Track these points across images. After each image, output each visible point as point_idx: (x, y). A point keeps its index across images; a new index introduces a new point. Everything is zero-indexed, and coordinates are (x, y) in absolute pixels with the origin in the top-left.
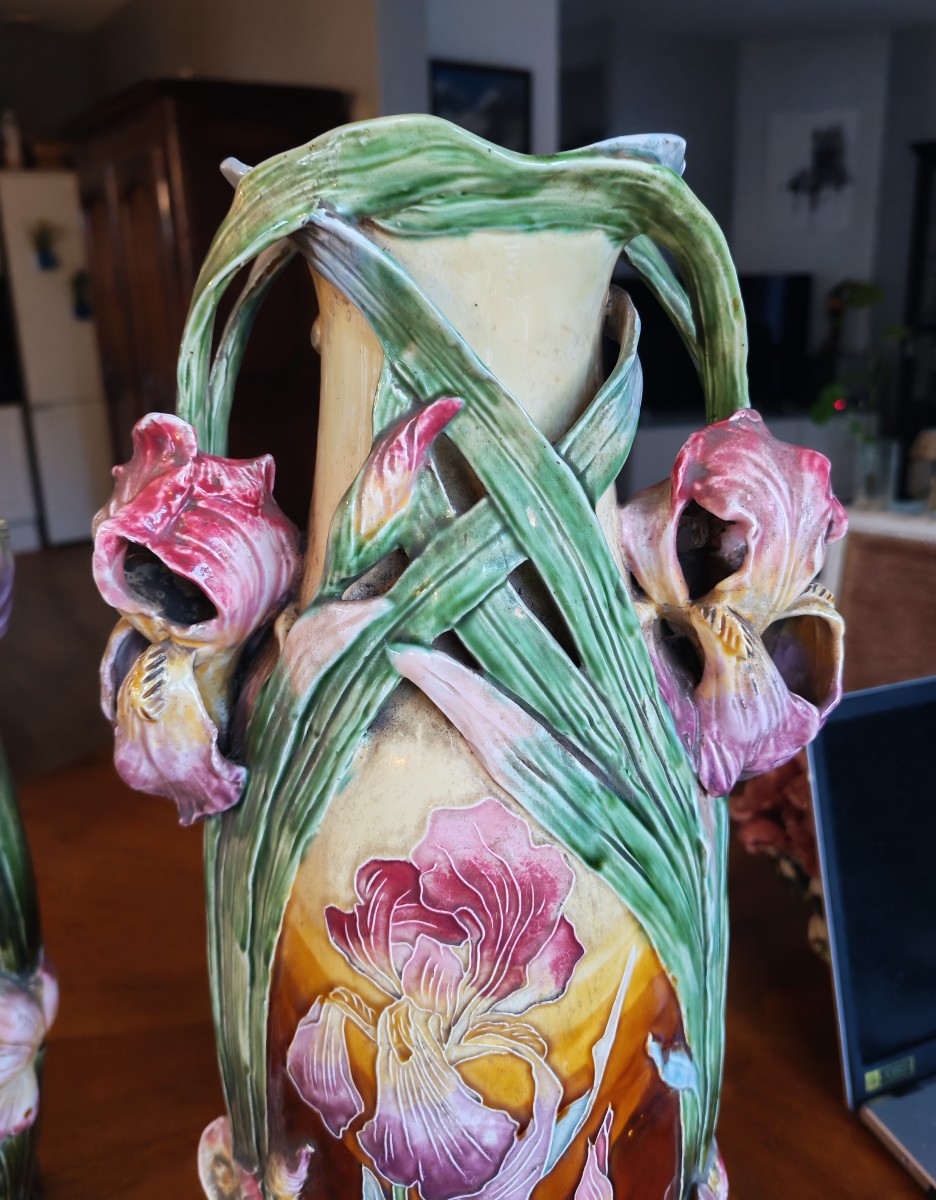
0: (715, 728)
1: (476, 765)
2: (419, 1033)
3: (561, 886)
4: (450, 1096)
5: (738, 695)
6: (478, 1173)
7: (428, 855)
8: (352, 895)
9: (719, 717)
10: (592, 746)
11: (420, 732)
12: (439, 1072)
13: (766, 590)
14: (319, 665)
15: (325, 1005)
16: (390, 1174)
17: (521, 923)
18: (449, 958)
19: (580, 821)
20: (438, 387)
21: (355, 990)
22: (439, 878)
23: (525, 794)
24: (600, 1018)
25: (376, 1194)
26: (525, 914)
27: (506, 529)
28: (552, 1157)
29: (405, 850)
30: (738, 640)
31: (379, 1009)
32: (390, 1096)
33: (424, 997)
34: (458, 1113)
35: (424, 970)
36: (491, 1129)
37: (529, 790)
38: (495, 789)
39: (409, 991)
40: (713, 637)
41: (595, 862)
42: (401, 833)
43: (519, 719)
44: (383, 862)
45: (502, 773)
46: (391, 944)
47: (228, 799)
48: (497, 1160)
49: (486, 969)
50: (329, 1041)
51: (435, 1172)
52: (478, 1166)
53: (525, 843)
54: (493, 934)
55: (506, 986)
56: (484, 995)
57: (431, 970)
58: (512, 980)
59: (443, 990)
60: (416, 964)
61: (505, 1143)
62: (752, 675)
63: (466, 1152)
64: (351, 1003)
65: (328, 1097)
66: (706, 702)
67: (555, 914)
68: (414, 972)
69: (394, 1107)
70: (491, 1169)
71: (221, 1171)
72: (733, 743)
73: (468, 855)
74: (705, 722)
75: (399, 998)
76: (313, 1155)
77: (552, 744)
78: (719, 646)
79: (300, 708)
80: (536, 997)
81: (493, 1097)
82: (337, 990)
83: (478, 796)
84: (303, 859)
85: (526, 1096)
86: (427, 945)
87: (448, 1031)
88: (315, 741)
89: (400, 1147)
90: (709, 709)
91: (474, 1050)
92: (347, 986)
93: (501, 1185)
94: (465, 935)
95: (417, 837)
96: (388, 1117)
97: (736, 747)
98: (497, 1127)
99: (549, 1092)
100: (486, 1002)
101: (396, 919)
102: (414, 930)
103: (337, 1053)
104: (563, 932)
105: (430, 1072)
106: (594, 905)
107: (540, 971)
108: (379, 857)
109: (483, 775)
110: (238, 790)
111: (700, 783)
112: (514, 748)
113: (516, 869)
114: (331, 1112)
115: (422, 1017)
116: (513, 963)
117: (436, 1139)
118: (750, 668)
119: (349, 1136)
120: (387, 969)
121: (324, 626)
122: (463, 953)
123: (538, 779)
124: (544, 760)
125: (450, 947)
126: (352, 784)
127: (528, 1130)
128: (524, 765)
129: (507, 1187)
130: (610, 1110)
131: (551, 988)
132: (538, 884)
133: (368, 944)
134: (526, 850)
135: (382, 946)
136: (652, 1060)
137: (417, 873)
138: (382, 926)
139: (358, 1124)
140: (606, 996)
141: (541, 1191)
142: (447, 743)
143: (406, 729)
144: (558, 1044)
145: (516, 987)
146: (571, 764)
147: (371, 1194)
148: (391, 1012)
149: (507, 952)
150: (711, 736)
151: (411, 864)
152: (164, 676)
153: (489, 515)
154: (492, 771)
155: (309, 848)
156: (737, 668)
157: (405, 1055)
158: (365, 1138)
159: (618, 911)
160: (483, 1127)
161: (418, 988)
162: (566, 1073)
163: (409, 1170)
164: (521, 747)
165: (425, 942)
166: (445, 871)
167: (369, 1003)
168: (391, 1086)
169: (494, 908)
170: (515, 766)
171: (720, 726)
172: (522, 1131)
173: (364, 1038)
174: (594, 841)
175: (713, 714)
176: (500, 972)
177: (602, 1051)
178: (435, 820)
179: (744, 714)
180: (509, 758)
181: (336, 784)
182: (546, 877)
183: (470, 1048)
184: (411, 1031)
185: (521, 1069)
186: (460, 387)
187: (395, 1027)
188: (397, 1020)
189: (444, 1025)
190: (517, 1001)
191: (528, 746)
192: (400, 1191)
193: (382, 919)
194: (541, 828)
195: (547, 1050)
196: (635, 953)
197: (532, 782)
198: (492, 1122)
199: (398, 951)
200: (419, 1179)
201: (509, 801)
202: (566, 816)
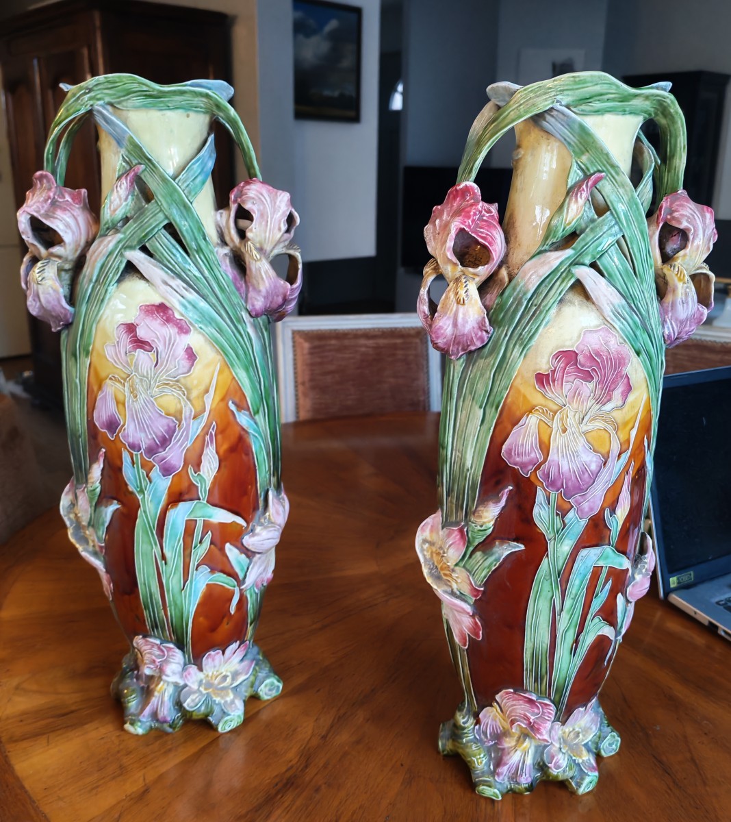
0: (670, 315)
1: (598, 314)
2: (571, 421)
3: (627, 361)
4: (580, 448)
5: (682, 299)
6: (588, 483)
7: (582, 347)
8: (548, 366)
9: (672, 309)
10: (638, 309)
11: (576, 303)
12: (577, 437)
13: (693, 257)
14: (541, 277)
15: (530, 416)
16: (550, 488)
17: (613, 374)
18: (586, 388)
19: (634, 336)
20: (595, 169)
21: (545, 406)
22: (585, 356)
23: (617, 325)
24: (634, 420)
25: (542, 499)
26: (615, 371)
27: (617, 223)
28: (614, 478)
29: (573, 346)
30: (684, 276)
31: (555, 413)
32: (555, 451)
33: (575, 405)
34: (583, 455)
35: (576, 393)
37: (619, 323)
38: (606, 323)
39: (569, 404)
40: (674, 275)
41: (638, 353)
42: (571, 340)
43: (616, 295)
44: (563, 351)
45: (609, 316)
46: (564, 384)
47: (483, 341)
48: (595, 476)
49: (599, 393)
50: (529, 432)
51: (570, 484)
52: (587, 480)
53: (616, 344)
54: (603, 379)
55: (606, 400)
56: (597, 403)
57: (579, 393)
58: (608, 398)
59: (583, 402)
60: (573, 391)
61: (598, 469)
62: (688, 290)
63: (583, 473)
64: (543, 413)
65: (525, 459)
66: (667, 304)
67: (624, 373)
68: (572, 395)
69: (556, 455)
70: (592, 481)
72: (676, 320)
73: (596, 347)
74: (666, 313)
75: (565, 406)
76: (511, 491)
77: (627, 306)
78: (676, 279)
79: (529, 296)
80: (615, 406)
81: (596, 448)
82: (537, 408)
83: (600, 325)
84: (525, 357)
85: (608, 448)
86: (578, 383)
87: (583, 419)
88: (535, 308)
89: (556, 474)
90: (668, 307)
91: (591, 427)
92: (541, 405)
93: (594, 489)
94: (593, 378)
95: (578, 341)
96: (553, 461)
97: (678, 322)
98: (596, 462)
99: (615, 448)
100: (598, 407)
101: (567, 373)
102: (574, 377)
103: (532, 436)
104: (626, 379)
105: (574, 438)
106: (636, 371)
107: (617, 394)
108: (561, 350)
109: (602, 318)
110: (488, 337)
111: (664, 337)
112: (614, 307)
113: (612, 353)
114: (523, 465)
115: (573, 413)
116: (609, 391)
117: (573, 468)
118: (687, 287)
119: (533, 474)
120: (561, 395)
121: (544, 261)
122: (592, 386)
123: (622, 319)
124: (624, 312)
125: (587, 383)
126: (550, 323)
127: (607, 464)
128: (617, 314)
129: (596, 490)
130: (633, 462)
131: (620, 403)
132: (620, 359)
133: (554, 385)
134: (616, 346)
135: (560, 386)
136: (645, 447)
137: (577, 354)
138: (560, 377)
139: (538, 468)
140: (636, 411)
141: (608, 495)
142: (588, 307)
143: (571, 302)
144: (620, 428)
145: (609, 400)
146: (632, 315)
147: (539, 500)
148: (560, 413)
149: (607, 386)
150: (668, 317)
151: (575, 352)
152: (468, 287)
153: (611, 218)
154: (606, 315)
155: (528, 352)
156: (682, 287)
157: (564, 431)
158: (541, 473)
159: (642, 376)
160: (591, 461)
161: (573, 402)
162: (622, 441)
163: (559, 484)
164: (616, 307)
165: (577, 381)
166: (587, 353)
167: (551, 411)
168: (556, 447)
169: (604, 368)
170: (614, 314)
171: (673, 313)
172: (605, 464)
173: (547, 427)
174: (638, 346)
175: (670, 309)
176: (604, 394)
177: (634, 433)
178: (584, 334)
179: (683, 306)
180: (612, 311)
181: (544, 323)
182: (622, 357)
183: (589, 427)
184: (568, 420)
185: (607, 435)
186: (605, 169)
187: (562, 419)
188: (563, 416)
189: (581, 417)
190: (609, 407)
191: (619, 306)
192: (554, 495)
193: (561, 374)
194: (622, 338)
195: (617, 429)
196: (645, 397)
197: (619, 320)
198: (595, 459)
199: (566, 387)
200: (563, 488)
201: (612, 327)
202: (630, 334)
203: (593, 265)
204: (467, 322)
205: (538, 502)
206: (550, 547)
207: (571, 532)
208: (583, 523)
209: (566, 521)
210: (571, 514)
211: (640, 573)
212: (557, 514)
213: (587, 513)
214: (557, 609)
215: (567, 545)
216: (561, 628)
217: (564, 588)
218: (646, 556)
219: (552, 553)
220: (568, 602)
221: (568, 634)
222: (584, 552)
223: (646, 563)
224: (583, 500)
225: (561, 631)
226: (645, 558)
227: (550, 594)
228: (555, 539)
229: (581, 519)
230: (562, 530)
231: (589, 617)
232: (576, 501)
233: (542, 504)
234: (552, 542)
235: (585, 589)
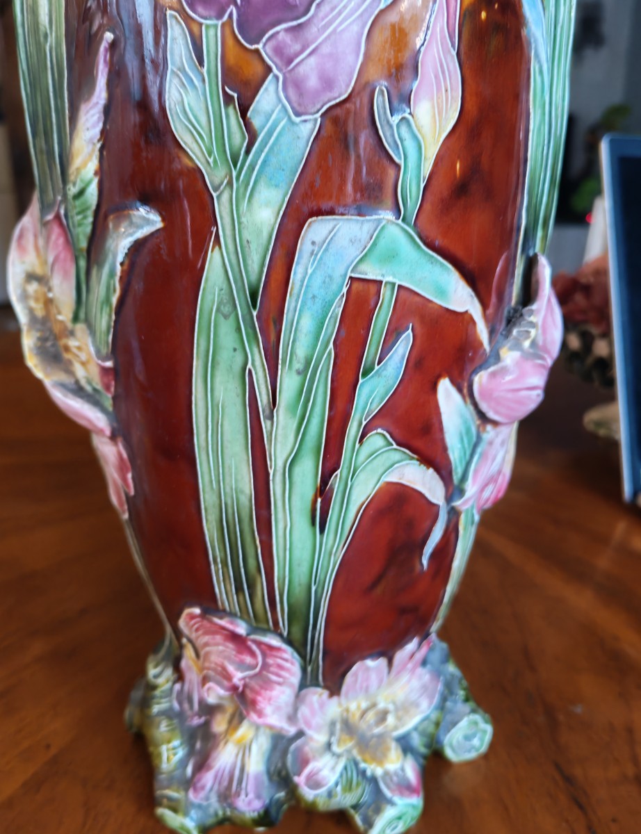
16: (200, 9)
25: (183, 51)
76: (111, 47)
192: (212, 32)
200: (235, 3)
205: (173, 64)
206: (222, 210)
207: (273, 160)
208: (307, 128)
209: (256, 122)
210: (268, 100)
211: (517, 346)
212: (228, 99)
213: (317, 94)
214: (263, 399)
215: (267, 204)
216: (278, 454)
217: (273, 337)
218: (534, 307)
219: (229, 232)
220: (289, 383)
221: (298, 470)
222: (316, 230)
223: (533, 325)
224: (297, 47)
225: (280, 463)
226: (531, 313)
227: (239, 359)
228: (230, 184)
229: (298, 114)
230: (248, 152)
231: (353, 430)
232: (279, 51)
233: (183, 70)
234: (225, 197)
235: (331, 345)
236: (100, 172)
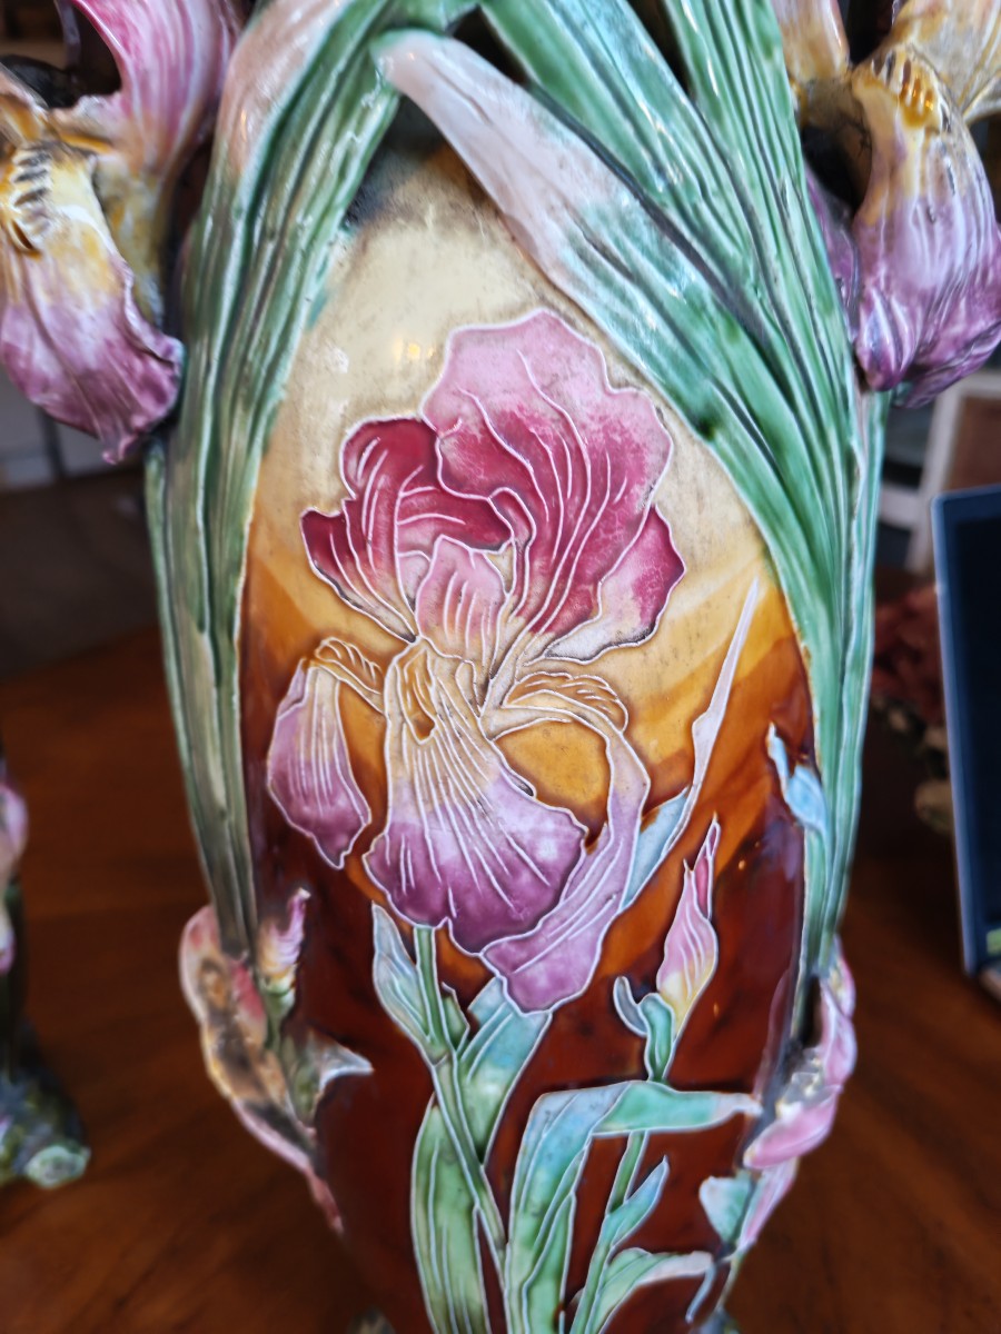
0: (882, 271)
1: (521, 258)
2: (442, 692)
3: (651, 459)
4: (490, 788)
5: (923, 200)
6: (530, 903)
7: (448, 405)
8: (338, 486)
9: (889, 249)
10: (705, 237)
11: (431, 215)
12: (474, 751)
13: (974, 19)
15: (311, 670)
16: (410, 912)
17: (591, 514)
18: (485, 572)
19: (682, 354)
21: (350, 638)
22: (464, 441)
23: (598, 300)
24: (705, 680)
25: (393, 943)
26: (597, 501)
28: (635, 883)
29: (412, 401)
30: (929, 96)
31: (384, 661)
32: (406, 794)
33: (449, 637)
34: (502, 812)
35: (445, 584)
36: (546, 834)
37: (604, 294)
38: (551, 296)
39: (427, 629)
40: (888, 101)
41: (706, 426)
42: (406, 374)
43: (588, 169)
44: (381, 424)
45: (561, 266)
46: (398, 555)
47: (160, 396)
48: (558, 882)
49: (538, 589)
50: (320, 726)
51: (471, 904)
52: (532, 893)
53: (596, 385)
54: (548, 532)
55: (568, 615)
56: (535, 629)
57: (457, 593)
58: (578, 606)
59: (475, 625)
60: (435, 584)
61: (568, 857)
62: (948, 161)
63: (514, 872)
64: (346, 661)
65: (322, 811)
66: (870, 231)
67: (641, 505)
68: (433, 597)
69: (411, 809)
70: (549, 897)
71: (211, 978)
72: (908, 292)
73: (509, 403)
74: (867, 265)
75: (413, 639)
76: (308, 902)
77: (640, 217)
78: (898, 116)
79: (244, 197)
80: (613, 637)
81: (550, 784)
82: (325, 642)
83: (523, 308)
84: (266, 449)
85: (597, 787)
86: (452, 552)
87: (484, 688)
88: (270, 247)
89: (422, 869)
90: (874, 241)
91: (521, 716)
92: (338, 633)
93: (563, 922)
94: (505, 533)
95: (431, 378)
96: (404, 827)
97: (914, 300)
98: (556, 834)
99: (630, 785)
100: (539, 641)
101: (403, 515)
102: (430, 529)
103: (330, 740)
104: (653, 533)
105: (461, 751)
106: (700, 496)
107: (618, 590)
108: (374, 418)
109: (531, 273)
110: (173, 379)
112: (581, 222)
113: (583, 427)
114: (326, 832)
115: (447, 667)
116: (578, 579)
117: (472, 853)
118: (945, 149)
119: (353, 862)
120: (394, 597)
122: (504, 563)
123: (619, 278)
124: (629, 244)
125: (485, 552)
126: (328, 309)
127: (601, 839)
128: (598, 254)
129: (571, 924)
130: (715, 823)
131: (633, 624)
132: (617, 452)
133: (365, 561)
134: (599, 396)
135: (384, 564)
136: (772, 763)
137: (432, 435)
138: (383, 529)
139: (362, 845)
140: (713, 648)
141: (618, 934)
142: (474, 229)
143: (411, 214)
144: (643, 713)
145: (583, 617)
146: (670, 257)
147: (385, 945)
148: (402, 662)
149: (570, 561)
150: (876, 284)
151: (423, 424)
152: (46, 183)
154: (546, 261)
155: (273, 429)
156: (926, 150)
157: (425, 728)
158: (374, 861)
159: (735, 515)
160: (537, 834)
161: (440, 623)
162: (654, 758)
163: (436, 902)
164: (592, 220)
165: (445, 547)
166: (475, 431)
167: (371, 655)
168: (406, 779)
169: (550, 489)
170: (582, 255)
171: (891, 267)
172: (591, 840)
173: (367, 711)
174: (703, 392)
175: (882, 247)
176: (559, 592)
177: (707, 731)
178: (457, 349)
179: (931, 234)
180: (572, 240)
181: (304, 311)
182: (629, 441)
183: (516, 714)
184: (432, 690)
185: (589, 745)
187: (408, 687)
188: (412, 675)
189: (478, 678)
190: (584, 640)
191: (604, 218)
192: (424, 935)
193: (383, 518)
194: (623, 358)
195: (628, 719)
196: (756, 593)
197: (608, 282)
198: (550, 825)
199: (409, 567)
200: (450, 915)
201: (573, 315)
202: (661, 343)
203: (474, 32)
204: (76, 323)
205: (381, 948)
206: (440, 1078)
207: (499, 1046)
208: (538, 1022)
209: (479, 1015)
210: (490, 999)
211: (797, 1096)
212: (445, 994)
213: (547, 993)
214: (492, 1234)
215: (494, 1080)
216: (511, 1282)
217: (503, 1186)
218: (817, 1050)
219: (449, 1096)
220: (522, 1225)
221: (537, 1292)
222: (549, 1104)
223: (816, 1070)
224: (523, 955)
225: (516, 1284)
226: (813, 1056)
227: (464, 1201)
228: (450, 1060)
229: (525, 1010)
230: (470, 1037)
231: (599, 1254)
232: (502, 958)
233: (391, 956)
234: (445, 1069)
235: (572, 1193)
236: (296, 984)
